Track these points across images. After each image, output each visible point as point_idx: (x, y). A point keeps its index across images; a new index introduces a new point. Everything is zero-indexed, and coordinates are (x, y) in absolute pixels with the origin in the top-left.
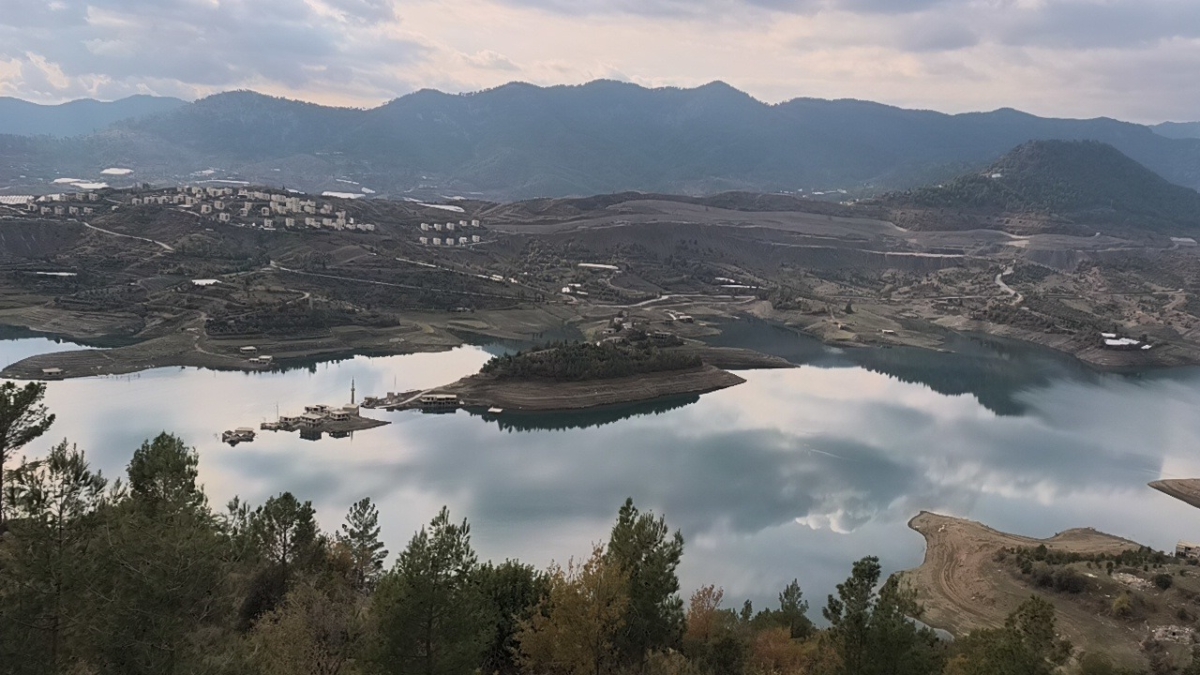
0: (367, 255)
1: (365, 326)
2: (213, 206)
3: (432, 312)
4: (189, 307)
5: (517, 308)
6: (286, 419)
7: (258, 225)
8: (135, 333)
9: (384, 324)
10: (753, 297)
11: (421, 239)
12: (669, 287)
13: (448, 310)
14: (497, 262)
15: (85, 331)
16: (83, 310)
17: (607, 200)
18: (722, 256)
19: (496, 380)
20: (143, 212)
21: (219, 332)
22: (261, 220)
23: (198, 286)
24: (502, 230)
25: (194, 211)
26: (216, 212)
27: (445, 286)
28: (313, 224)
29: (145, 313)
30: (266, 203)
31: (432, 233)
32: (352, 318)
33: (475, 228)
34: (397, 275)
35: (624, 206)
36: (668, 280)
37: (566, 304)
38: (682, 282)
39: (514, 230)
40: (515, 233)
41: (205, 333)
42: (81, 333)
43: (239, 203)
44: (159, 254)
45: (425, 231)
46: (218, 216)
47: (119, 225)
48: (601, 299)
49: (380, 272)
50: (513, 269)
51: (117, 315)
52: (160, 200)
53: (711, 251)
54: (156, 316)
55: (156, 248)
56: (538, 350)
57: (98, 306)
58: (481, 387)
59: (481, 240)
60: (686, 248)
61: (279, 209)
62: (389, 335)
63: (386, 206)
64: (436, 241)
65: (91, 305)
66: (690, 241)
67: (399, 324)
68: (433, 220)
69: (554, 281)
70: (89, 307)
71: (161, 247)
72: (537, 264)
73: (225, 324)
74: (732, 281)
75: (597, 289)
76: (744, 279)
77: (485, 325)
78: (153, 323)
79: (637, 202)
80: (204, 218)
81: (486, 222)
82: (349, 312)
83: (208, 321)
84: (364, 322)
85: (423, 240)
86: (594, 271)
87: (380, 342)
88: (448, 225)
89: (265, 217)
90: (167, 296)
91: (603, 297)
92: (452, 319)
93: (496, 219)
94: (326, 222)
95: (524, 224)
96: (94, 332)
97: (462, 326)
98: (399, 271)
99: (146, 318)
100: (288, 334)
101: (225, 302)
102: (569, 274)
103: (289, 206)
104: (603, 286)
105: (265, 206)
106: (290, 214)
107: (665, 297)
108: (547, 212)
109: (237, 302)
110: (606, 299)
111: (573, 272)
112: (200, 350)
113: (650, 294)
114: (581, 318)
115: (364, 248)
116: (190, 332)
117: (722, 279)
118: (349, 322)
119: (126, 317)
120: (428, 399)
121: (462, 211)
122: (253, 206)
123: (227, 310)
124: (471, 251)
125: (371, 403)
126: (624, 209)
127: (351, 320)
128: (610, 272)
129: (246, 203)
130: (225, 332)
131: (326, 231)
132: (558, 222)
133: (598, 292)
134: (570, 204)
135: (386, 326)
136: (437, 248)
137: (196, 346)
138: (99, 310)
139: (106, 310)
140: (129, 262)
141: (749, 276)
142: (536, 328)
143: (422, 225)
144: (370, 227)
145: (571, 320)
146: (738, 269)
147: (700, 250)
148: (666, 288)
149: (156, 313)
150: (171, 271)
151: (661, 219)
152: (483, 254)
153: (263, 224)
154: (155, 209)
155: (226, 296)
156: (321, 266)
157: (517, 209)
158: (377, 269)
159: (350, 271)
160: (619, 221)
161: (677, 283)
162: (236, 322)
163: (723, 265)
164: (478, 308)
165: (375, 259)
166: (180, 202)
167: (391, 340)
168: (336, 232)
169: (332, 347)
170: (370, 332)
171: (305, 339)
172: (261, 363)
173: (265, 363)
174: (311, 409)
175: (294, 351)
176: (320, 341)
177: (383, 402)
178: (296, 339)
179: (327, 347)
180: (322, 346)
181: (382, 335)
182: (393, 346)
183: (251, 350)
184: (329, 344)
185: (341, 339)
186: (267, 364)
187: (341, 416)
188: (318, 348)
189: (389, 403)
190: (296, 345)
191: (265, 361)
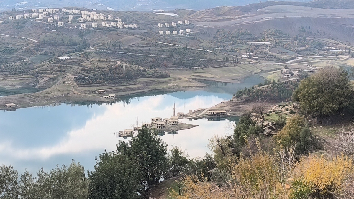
0: (140, 41)
1: (153, 78)
2: (53, 18)
3: (181, 70)
4: (60, 71)
5: (225, 66)
6: (146, 125)
7: (78, 27)
8: (35, 86)
9: (162, 77)
10: (348, 56)
11: (160, 32)
12: (300, 53)
13: (190, 69)
14: (202, 43)
15: (11, 85)
16: (5, 75)
17: (257, 7)
18: (325, 34)
19: (244, 102)
20: (18, 23)
21: (82, 83)
22: (79, 24)
23: (62, 60)
24: (202, 25)
25: (44, 21)
26: (55, 21)
27: (185, 55)
28: (107, 25)
29: (37, 75)
30: (80, 15)
31: (164, 28)
32: (146, 74)
33: (187, 25)
34: (159, 51)
35: (266, 9)
36: (299, 49)
37: (249, 63)
38: (307, 50)
39: (208, 25)
40: (210, 26)
41: (75, 84)
42: (8, 86)
43: (66, 16)
44: (32, 45)
45: (161, 27)
46: (57, 23)
47: (7, 30)
48: (266, 60)
49: (149, 50)
50: (212, 46)
51: (24, 76)
52: (25, 17)
53: (318, 32)
54: (43, 77)
55: (29, 42)
56: (261, 85)
57: (13, 73)
58: (236, 106)
59: (191, 32)
60: (305, 31)
61: (88, 18)
62: (166, 82)
63: (138, 15)
64: (168, 33)
65: (9, 72)
66: (306, 27)
67: (169, 77)
68: (164, 21)
69: (236, 52)
70: (8, 73)
71: (32, 41)
72: (224, 43)
73: (84, 79)
74: (333, 48)
75: (262, 54)
76: (340, 47)
77: (213, 76)
78: (43, 80)
79: (274, 6)
80: (50, 25)
81: (191, 21)
82: (143, 71)
83: (75, 77)
84: (151, 76)
85: (161, 32)
86: (257, 46)
87: (164, 86)
88: (173, 24)
89: (81, 23)
90: (46, 66)
91: (267, 59)
92: (193, 73)
93: (197, 19)
94: (113, 24)
95: (213, 21)
96: (15, 86)
97: (200, 76)
98: (159, 48)
99: (38, 78)
100: (116, 83)
101: (81, 68)
102: (243, 48)
103: (92, 16)
104: (266, 54)
105: (80, 17)
106: (93, 21)
107: (300, 58)
108: (225, 14)
109: (86, 67)
110: (270, 60)
111: (245, 47)
112: (76, 92)
113: (293, 56)
114: (260, 71)
115: (137, 37)
116: (68, 83)
117: (327, 47)
118: (144, 76)
119: (28, 78)
120: (211, 113)
121: (178, 16)
122: (73, 17)
123: (82, 72)
124: (187, 37)
125: (181, 116)
126: (267, 11)
127: (145, 75)
128: (267, 46)
129: (70, 16)
130: (86, 83)
131: (114, 29)
132: (231, 19)
133: (264, 56)
134: (237, 9)
135: (163, 78)
136: (169, 36)
137: (74, 90)
138: (15, 74)
139: (18, 74)
140: (17, 50)
141: (343, 45)
142: (239, 76)
143: (159, 24)
144: (136, 26)
145: (255, 72)
146: (335, 42)
147: (312, 32)
148: (299, 53)
149: (43, 75)
150: (42, 53)
151: (288, 15)
152: (194, 38)
153: (81, 27)
154: (24, 21)
155: (79, 65)
156: (119, 48)
157: (208, 13)
158: (148, 48)
159: (133, 50)
160: (266, 18)
161: (304, 50)
162: (89, 77)
163: (326, 39)
164: (205, 66)
165: (146, 43)
166: (36, 17)
167: (169, 85)
168: (119, 29)
169: (141, 89)
170: (157, 81)
171: (126, 85)
172: (110, 98)
173: (112, 98)
174: (154, 120)
175: (122, 92)
176: (134, 87)
177: (188, 115)
178: (122, 86)
179: (138, 89)
180: (135, 89)
181: (163, 82)
182: (171, 88)
183: (103, 92)
184: (138, 88)
185: (143, 85)
186: (113, 99)
187: (174, 122)
188: (134, 90)
189: (191, 116)
190: (122, 89)
191: (112, 97)
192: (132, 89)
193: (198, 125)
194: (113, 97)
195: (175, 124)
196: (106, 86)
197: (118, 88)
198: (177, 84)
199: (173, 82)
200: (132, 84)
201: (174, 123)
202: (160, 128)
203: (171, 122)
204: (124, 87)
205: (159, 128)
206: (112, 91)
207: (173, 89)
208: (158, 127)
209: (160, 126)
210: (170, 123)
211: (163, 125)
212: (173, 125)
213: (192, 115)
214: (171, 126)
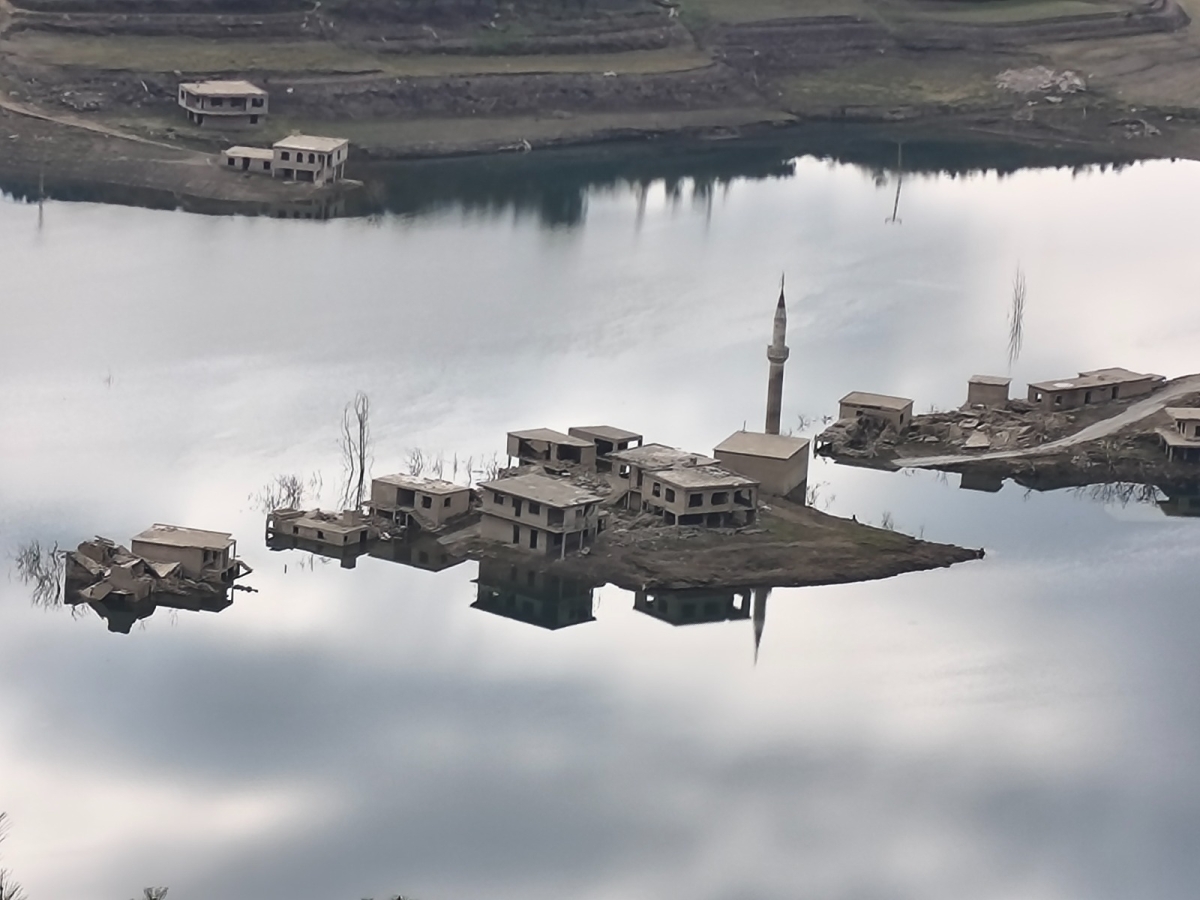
6: (407, 496)
100: (436, 16)
125: (873, 435)
167: (1006, 78)
169: (677, 105)
170: (893, 29)
171: (534, 51)
172: (288, 173)
173: (308, 176)
174: (540, 449)
175: (465, 114)
176: (610, 69)
177: (940, 434)
178: (485, 52)
179: (649, 103)
180: (622, 95)
181: (958, 48)
182: (1016, 116)
183: (237, 101)
184: (646, 91)
185: (728, 63)
186: (319, 183)
187: (707, 499)
188: (603, 107)
189: (976, 440)
190: (477, 81)
191: (305, 166)
192: (583, 98)
193: (975, 548)
194: (315, 167)
195: (713, 519)
196: (311, 44)
197: (428, 70)
198: (1095, 73)
199: (1062, 50)
200: (604, 38)
201: (707, 508)
202: (542, 542)
203: (670, 496)
204: (510, 65)
205: (533, 544)
206: (353, 97)
207: (1037, 125)
208: (525, 536)
209: (541, 521)
210: (660, 501)
211: (570, 515)
212: (687, 531)
213: (991, 433)
214: (663, 531)
